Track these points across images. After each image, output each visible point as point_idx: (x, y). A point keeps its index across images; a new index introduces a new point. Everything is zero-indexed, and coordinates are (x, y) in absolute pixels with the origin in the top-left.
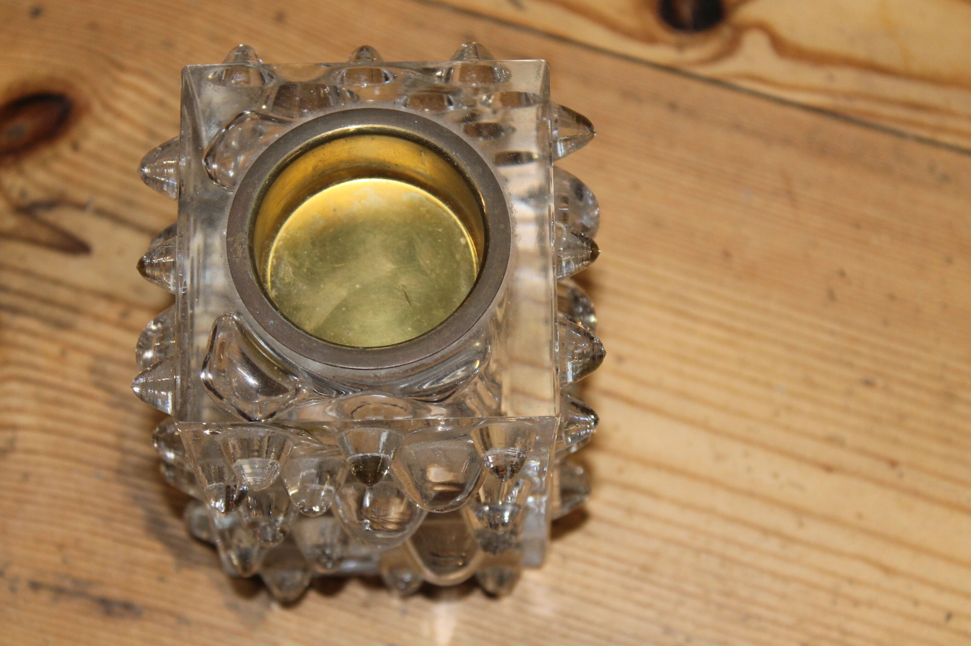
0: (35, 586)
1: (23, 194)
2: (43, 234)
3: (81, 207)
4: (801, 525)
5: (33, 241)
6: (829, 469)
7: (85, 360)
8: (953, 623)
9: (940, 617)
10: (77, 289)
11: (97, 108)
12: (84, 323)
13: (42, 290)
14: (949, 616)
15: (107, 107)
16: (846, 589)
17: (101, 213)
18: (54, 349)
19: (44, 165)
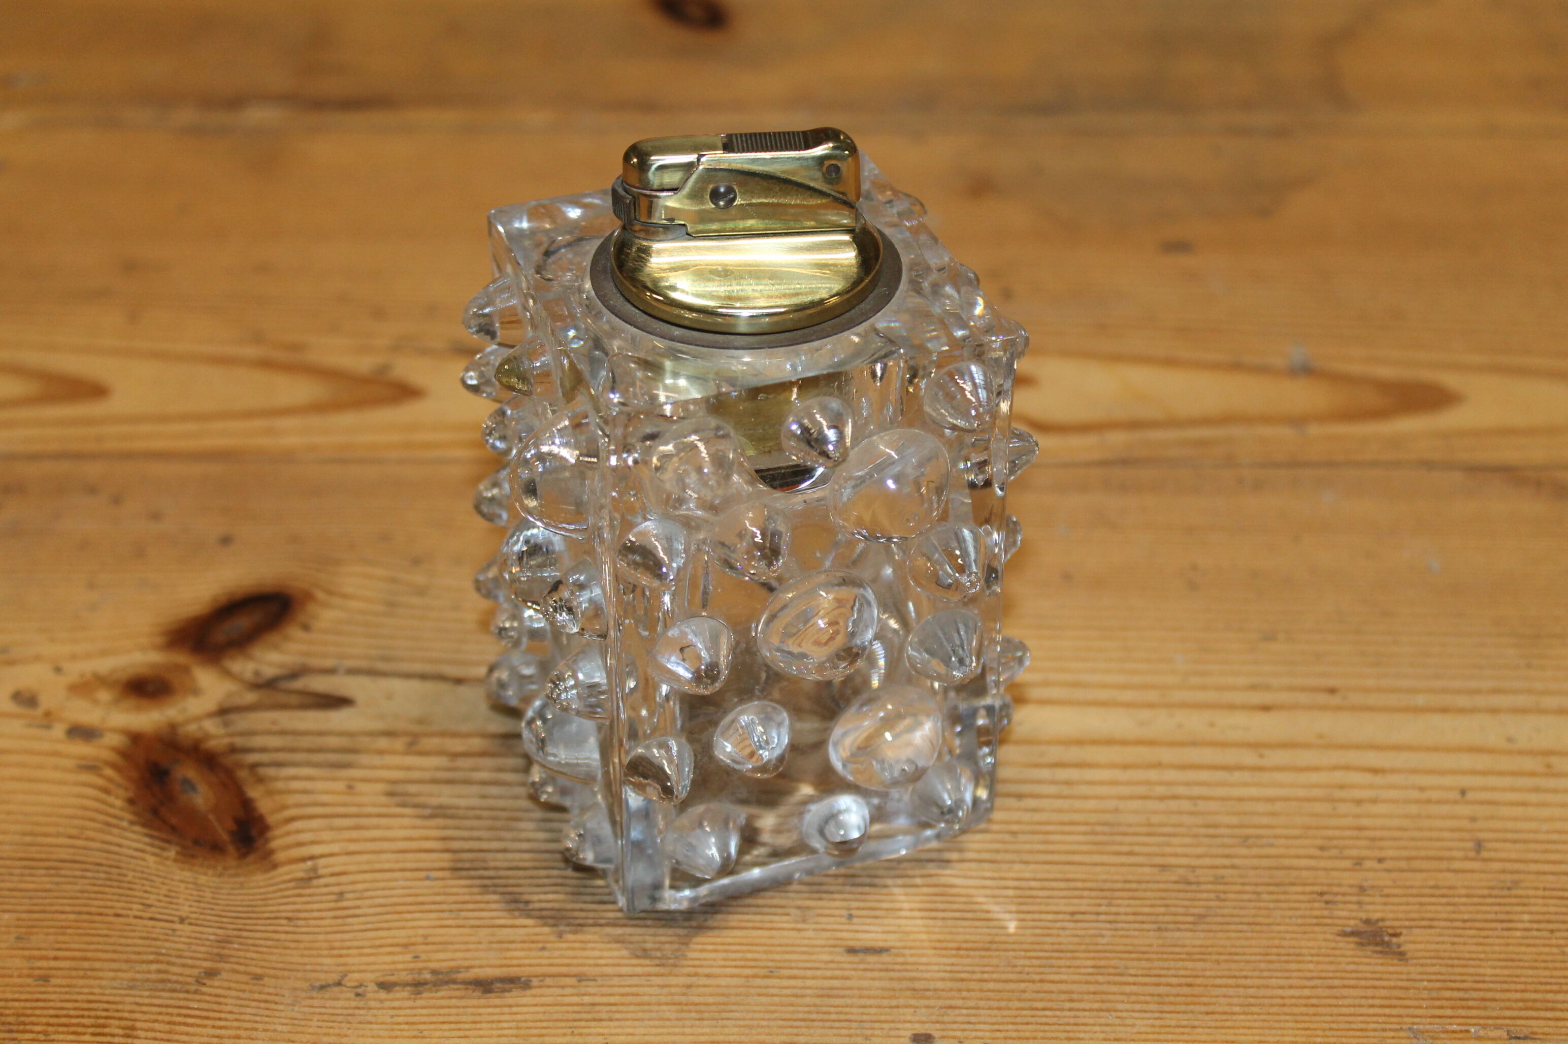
0: (385, 986)
1: (257, 673)
2: (294, 699)
3: (331, 671)
4: (1261, 756)
5: (284, 707)
6: (1266, 708)
7: (380, 787)
8: (1470, 796)
9: (1455, 795)
10: (350, 734)
11: (320, 595)
12: (364, 759)
13: (305, 742)
14: (1463, 792)
15: (330, 593)
16: (1338, 794)
17: (354, 672)
18: (340, 786)
19: (276, 647)
